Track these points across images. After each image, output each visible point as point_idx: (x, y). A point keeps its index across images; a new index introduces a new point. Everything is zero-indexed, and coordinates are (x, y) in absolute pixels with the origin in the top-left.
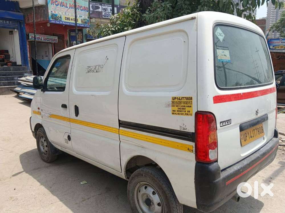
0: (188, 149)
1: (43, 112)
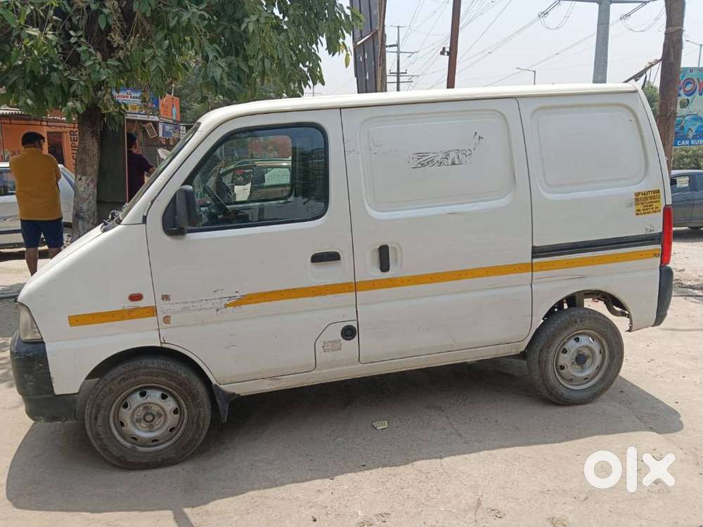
0: (655, 255)
1: (177, 303)
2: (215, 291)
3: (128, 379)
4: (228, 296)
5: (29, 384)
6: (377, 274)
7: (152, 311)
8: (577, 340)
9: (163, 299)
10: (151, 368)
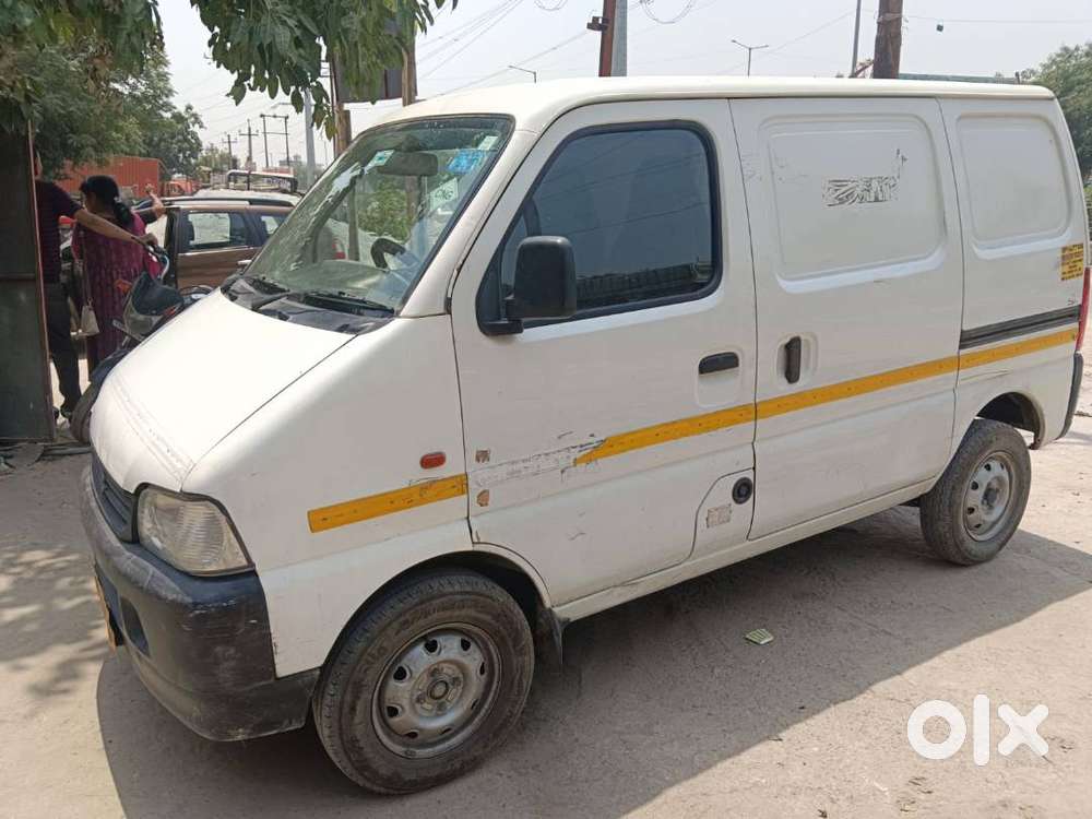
0: (1071, 338)
1: (501, 465)
2: (560, 437)
3: (412, 623)
4: (578, 444)
5: (226, 665)
6: (783, 388)
7: (460, 484)
8: (988, 468)
9: (478, 460)
10: (451, 594)
